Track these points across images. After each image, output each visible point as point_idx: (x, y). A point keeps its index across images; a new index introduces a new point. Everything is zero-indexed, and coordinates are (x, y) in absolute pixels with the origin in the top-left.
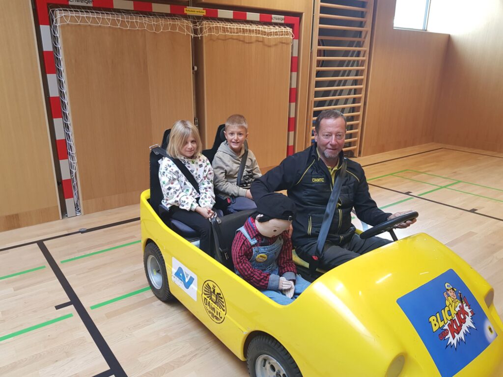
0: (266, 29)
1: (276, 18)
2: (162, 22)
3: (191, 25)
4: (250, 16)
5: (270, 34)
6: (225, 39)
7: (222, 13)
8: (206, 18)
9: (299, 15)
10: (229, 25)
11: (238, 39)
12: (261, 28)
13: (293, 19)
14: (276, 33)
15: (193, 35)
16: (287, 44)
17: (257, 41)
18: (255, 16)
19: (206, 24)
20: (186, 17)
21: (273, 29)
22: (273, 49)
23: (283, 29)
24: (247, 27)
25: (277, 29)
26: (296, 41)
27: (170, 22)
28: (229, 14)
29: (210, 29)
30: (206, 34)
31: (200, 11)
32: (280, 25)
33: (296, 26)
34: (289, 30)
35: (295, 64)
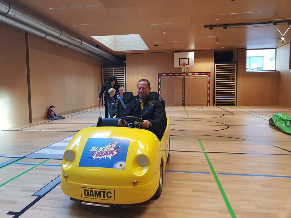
0: (200, 76)
1: (202, 73)
2: (177, 76)
3: (182, 76)
4: (196, 74)
5: (200, 77)
6: (190, 78)
7: (189, 74)
8: (186, 75)
9: (210, 72)
10: (190, 76)
11: (193, 78)
12: (198, 76)
13: (208, 74)
14: (203, 76)
15: (182, 78)
16: (206, 78)
17: (198, 78)
18: (198, 74)
19: (185, 76)
20: (182, 75)
21: (202, 76)
22: (202, 80)
23: (205, 75)
24: (195, 76)
25: (203, 75)
26: (209, 78)
27: (178, 76)
28: (191, 74)
29: (186, 77)
30: (185, 78)
31: (185, 74)
32: (204, 75)
33: (209, 75)
34: (207, 75)
35: (209, 82)
